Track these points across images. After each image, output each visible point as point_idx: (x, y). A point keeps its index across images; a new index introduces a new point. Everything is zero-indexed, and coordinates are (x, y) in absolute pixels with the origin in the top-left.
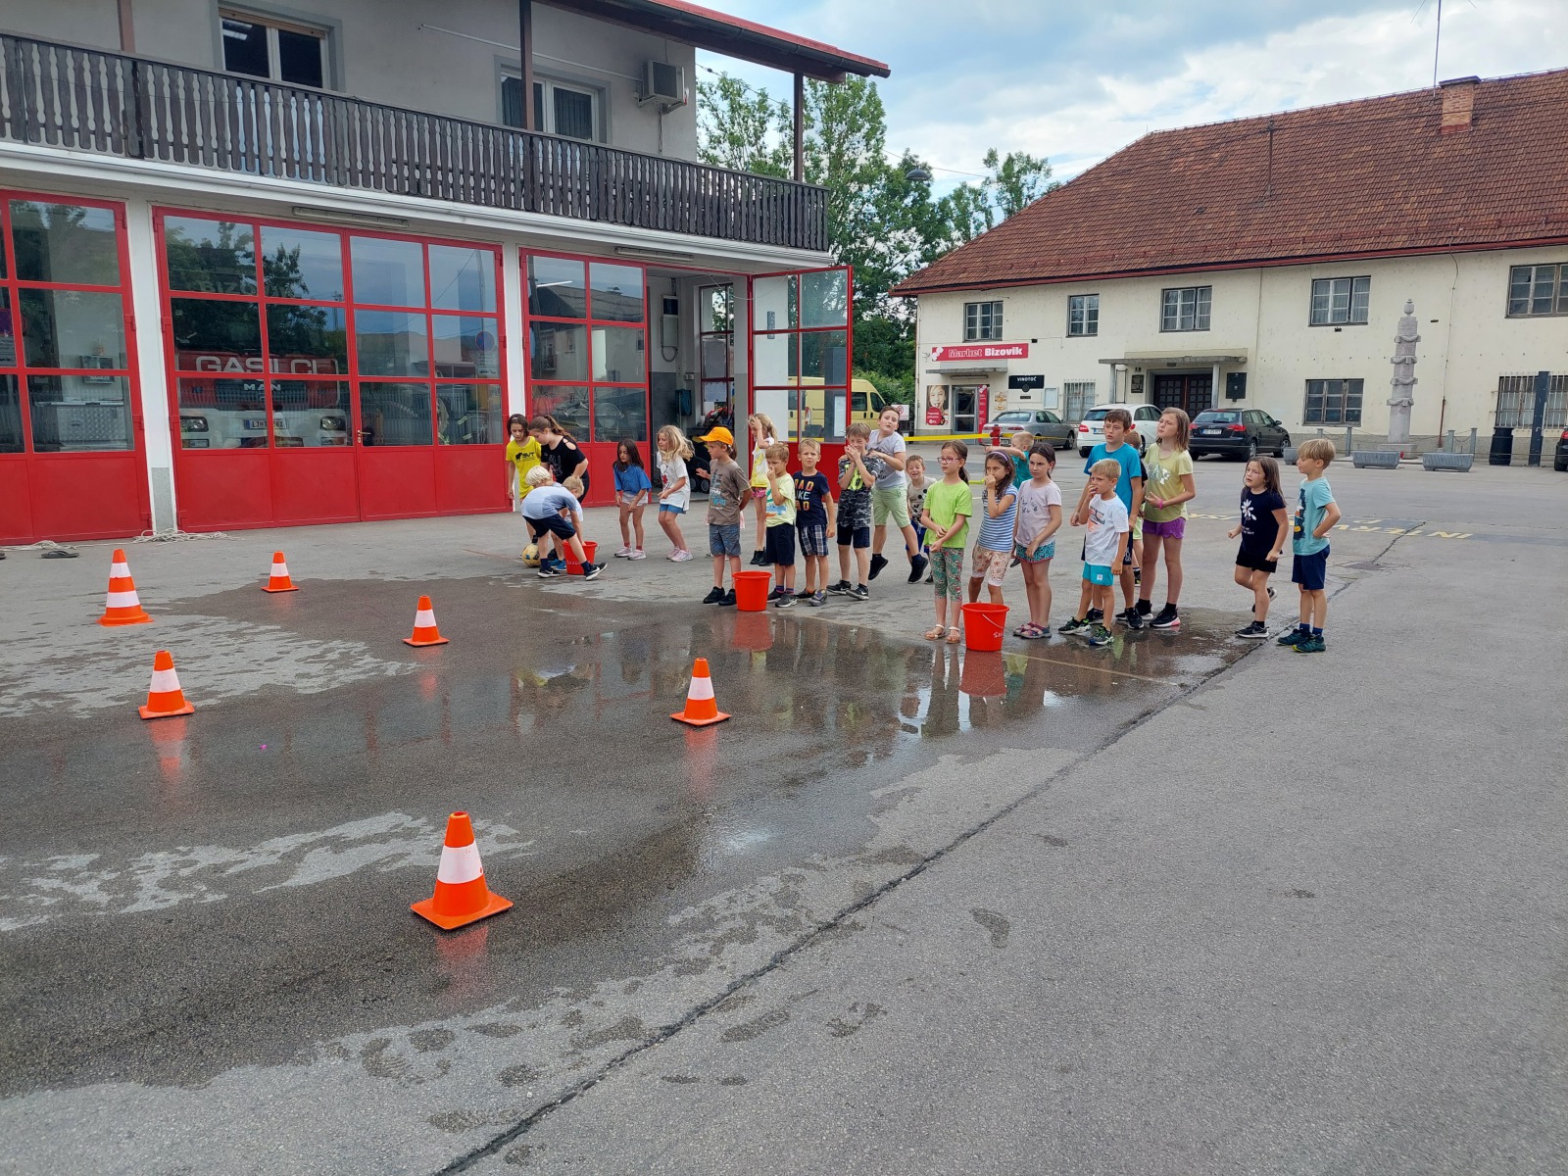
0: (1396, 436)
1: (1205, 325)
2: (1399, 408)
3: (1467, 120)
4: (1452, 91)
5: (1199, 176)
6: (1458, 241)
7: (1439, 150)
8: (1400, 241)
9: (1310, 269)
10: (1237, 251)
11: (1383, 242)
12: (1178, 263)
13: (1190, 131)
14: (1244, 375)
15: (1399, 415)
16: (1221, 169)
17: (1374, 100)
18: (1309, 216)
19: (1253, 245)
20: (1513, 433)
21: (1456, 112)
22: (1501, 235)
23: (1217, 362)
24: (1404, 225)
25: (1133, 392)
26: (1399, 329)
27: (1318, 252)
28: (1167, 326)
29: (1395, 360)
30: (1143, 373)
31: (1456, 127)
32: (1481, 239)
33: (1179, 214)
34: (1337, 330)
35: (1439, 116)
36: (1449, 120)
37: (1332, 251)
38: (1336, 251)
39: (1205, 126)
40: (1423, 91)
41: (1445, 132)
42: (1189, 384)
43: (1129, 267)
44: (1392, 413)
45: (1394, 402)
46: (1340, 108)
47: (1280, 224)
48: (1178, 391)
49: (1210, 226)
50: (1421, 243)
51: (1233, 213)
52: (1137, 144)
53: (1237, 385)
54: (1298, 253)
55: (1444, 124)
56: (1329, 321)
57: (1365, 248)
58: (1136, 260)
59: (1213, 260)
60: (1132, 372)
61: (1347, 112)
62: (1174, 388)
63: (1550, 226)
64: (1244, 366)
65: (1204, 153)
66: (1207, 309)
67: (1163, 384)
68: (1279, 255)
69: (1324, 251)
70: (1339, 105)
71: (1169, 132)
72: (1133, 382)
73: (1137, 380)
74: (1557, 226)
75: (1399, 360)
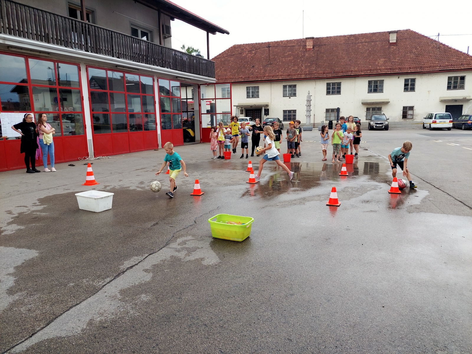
0: (308, 123)
1: (258, 97)
2: (308, 117)
3: (312, 47)
4: (308, 40)
5: (250, 57)
6: (316, 77)
7: (307, 54)
8: (303, 76)
9: (282, 82)
10: (265, 78)
11: (299, 76)
12: (251, 80)
13: (245, 45)
14: (268, 109)
15: (308, 118)
16: (255, 56)
17: (289, 40)
18: (280, 69)
19: (268, 76)
20: (333, 122)
21: (309, 45)
22: (325, 76)
23: (263, 106)
24: (303, 72)
25: (241, 114)
26: (307, 98)
27: (285, 78)
28: (248, 97)
29: (307, 105)
30: (243, 109)
31: (310, 49)
32: (321, 76)
33: (247, 67)
34: (290, 98)
35: (306, 46)
36: (308, 47)
37: (288, 78)
38: (289, 78)
39: (249, 44)
40: (300, 39)
41: (307, 50)
42: (255, 111)
43: (238, 81)
44: (307, 118)
45: (307, 115)
46: (282, 42)
47: (274, 71)
48: (252, 114)
49: (257, 71)
50: (308, 77)
51: (261, 68)
52: (232, 47)
53: (267, 112)
54: (280, 79)
55: (307, 48)
56: (287, 96)
57: (296, 78)
58: (240, 79)
59: (259, 80)
60: (240, 109)
61: (283, 43)
62: (251, 113)
63: (335, 74)
64: (268, 107)
65: (250, 52)
66: (258, 92)
67: (248, 112)
68: (276, 79)
69: (286, 78)
70: (281, 41)
71: (240, 45)
72: (241, 111)
73: (242, 111)
74: (336, 74)
75: (308, 105)
